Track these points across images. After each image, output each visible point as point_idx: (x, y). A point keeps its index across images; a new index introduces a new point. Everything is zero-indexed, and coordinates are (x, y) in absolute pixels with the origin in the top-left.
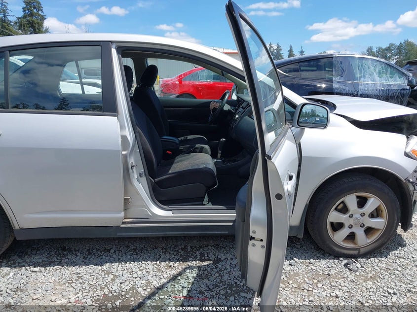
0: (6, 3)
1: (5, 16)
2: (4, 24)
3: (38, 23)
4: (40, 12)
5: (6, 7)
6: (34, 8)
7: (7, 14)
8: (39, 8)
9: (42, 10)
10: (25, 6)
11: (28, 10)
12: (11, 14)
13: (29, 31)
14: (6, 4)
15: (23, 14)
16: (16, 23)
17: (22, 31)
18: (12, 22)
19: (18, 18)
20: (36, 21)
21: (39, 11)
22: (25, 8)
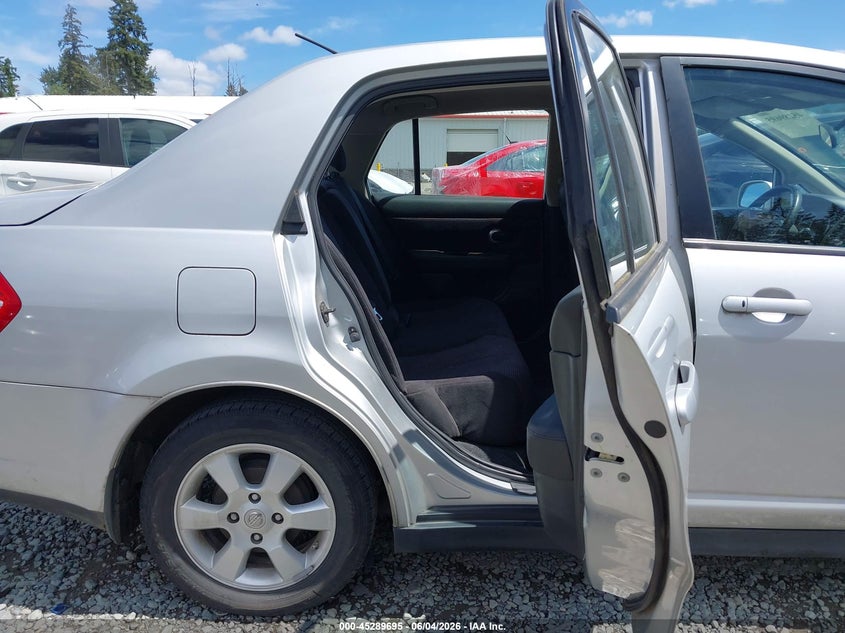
0: (77, 21)
1: (75, 47)
2: (73, 62)
3: (136, 59)
4: (140, 38)
5: (77, 30)
6: (130, 29)
7: (78, 44)
8: (139, 30)
9: (144, 35)
10: (113, 26)
11: (119, 34)
12: (86, 42)
13: (118, 76)
14: (77, 24)
15: (108, 41)
16: (95, 59)
17: (105, 75)
18: (88, 58)
19: (100, 51)
20: (133, 56)
21: (138, 35)
22: (112, 30)
